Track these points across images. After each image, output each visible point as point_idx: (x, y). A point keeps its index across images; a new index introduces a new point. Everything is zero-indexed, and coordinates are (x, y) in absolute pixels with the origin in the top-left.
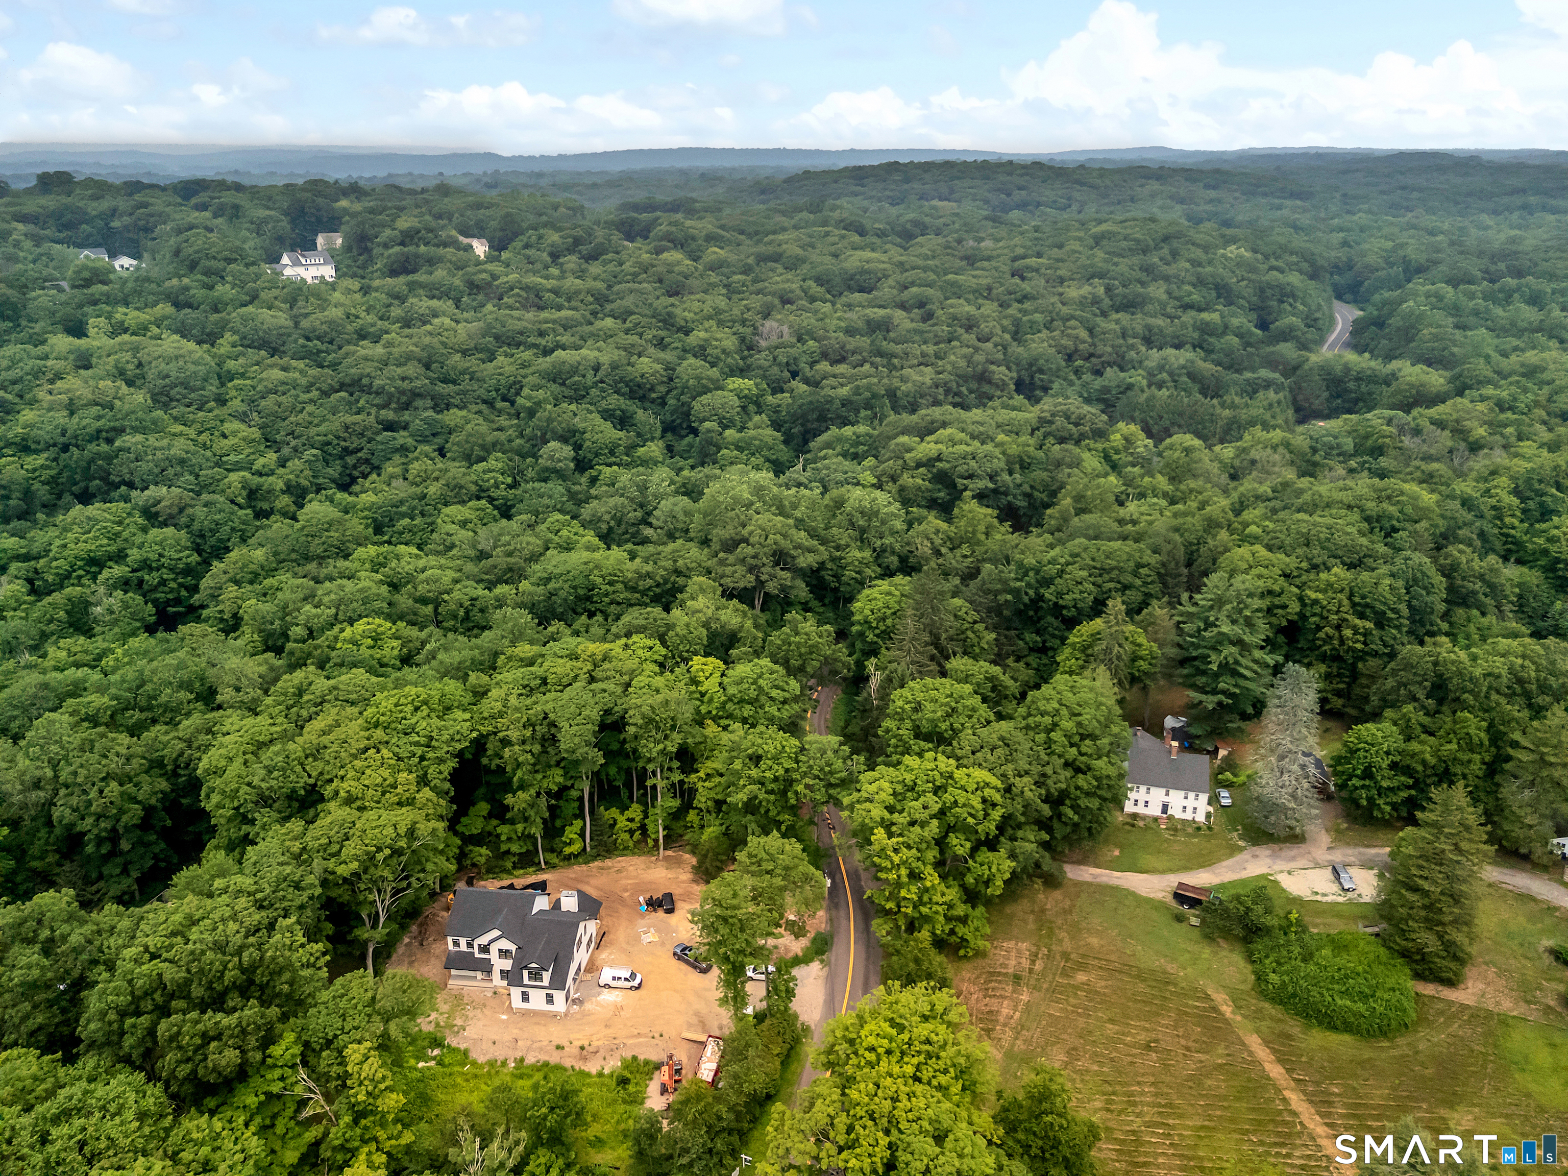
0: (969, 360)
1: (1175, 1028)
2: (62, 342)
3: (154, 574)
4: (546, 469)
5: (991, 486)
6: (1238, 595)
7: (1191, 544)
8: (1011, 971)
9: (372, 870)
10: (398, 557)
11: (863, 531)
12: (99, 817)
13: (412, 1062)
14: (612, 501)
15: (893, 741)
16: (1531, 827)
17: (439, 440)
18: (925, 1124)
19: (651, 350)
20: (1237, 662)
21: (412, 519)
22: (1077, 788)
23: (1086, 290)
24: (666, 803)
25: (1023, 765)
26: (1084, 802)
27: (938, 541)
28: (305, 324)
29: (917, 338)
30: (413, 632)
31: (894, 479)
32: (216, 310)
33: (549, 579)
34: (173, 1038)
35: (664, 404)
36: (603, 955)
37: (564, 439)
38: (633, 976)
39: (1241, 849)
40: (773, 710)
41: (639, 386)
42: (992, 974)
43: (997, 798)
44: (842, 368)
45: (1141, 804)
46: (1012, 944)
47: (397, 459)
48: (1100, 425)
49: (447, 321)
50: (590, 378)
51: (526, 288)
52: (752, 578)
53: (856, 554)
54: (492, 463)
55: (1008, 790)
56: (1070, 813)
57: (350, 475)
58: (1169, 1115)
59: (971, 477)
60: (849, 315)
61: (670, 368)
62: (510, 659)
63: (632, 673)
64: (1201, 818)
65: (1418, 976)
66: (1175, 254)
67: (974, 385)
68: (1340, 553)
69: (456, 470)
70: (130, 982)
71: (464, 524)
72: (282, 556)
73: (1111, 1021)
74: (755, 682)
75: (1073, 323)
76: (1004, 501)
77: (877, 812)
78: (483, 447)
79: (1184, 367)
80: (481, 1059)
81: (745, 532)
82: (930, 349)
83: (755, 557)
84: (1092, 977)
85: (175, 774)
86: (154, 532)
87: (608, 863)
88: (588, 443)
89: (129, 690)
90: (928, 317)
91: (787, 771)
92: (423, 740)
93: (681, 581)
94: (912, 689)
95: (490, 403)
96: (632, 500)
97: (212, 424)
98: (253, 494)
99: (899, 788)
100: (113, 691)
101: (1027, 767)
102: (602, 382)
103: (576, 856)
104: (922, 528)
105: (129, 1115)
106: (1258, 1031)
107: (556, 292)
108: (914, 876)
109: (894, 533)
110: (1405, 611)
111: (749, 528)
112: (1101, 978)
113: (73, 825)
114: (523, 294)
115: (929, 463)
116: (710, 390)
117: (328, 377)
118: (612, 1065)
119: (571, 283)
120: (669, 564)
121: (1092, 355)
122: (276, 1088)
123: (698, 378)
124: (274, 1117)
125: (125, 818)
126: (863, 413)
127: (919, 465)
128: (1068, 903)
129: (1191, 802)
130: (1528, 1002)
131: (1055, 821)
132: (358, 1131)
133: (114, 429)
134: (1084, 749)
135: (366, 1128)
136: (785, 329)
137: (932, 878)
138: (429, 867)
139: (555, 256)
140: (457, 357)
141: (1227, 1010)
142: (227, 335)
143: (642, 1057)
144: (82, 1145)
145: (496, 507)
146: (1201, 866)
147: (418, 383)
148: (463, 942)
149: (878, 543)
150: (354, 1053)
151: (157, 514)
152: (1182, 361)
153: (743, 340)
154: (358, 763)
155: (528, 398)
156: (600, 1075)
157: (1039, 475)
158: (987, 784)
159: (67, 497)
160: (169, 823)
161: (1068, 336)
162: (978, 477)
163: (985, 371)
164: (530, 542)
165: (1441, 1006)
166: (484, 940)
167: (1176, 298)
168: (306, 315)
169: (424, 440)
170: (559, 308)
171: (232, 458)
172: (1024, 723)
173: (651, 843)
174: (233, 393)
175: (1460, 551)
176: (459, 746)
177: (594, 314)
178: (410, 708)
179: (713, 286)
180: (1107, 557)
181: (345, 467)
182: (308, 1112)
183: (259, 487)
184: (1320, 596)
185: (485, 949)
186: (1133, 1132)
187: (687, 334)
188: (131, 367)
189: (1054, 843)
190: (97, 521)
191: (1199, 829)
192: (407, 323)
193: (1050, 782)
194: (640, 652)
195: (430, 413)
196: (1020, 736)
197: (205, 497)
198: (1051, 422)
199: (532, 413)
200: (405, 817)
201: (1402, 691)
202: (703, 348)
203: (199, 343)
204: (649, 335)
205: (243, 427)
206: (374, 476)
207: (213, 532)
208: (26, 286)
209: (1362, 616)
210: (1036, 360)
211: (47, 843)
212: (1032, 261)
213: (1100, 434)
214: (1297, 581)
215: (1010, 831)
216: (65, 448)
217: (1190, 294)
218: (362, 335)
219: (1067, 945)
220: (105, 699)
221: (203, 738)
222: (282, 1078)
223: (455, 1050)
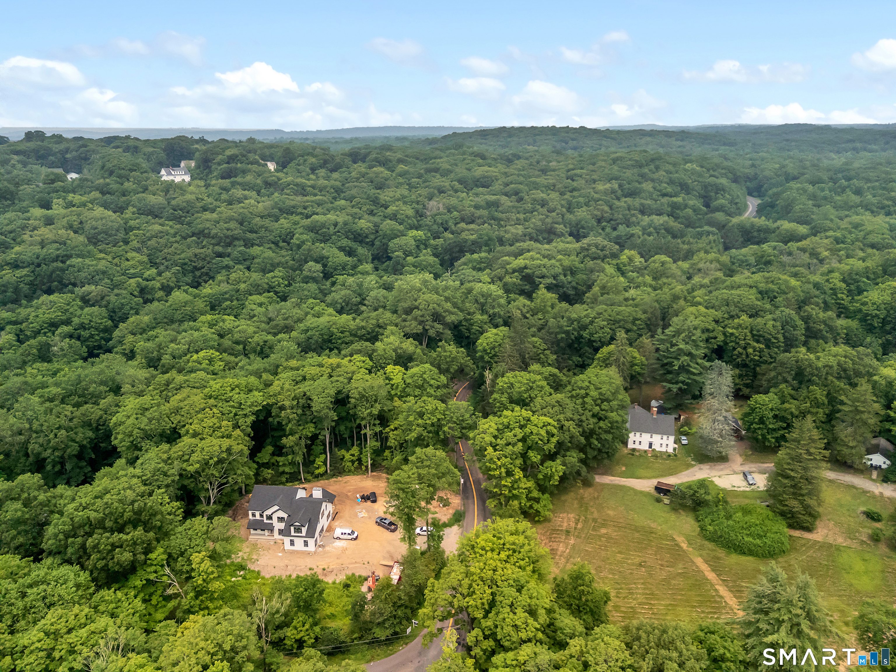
0: (542, 221)
1: (656, 555)
2: (38, 212)
3: (87, 331)
4: (307, 277)
5: (554, 282)
6: (689, 328)
7: (664, 308)
8: (564, 528)
9: (207, 470)
10: (224, 321)
11: (483, 305)
12: (55, 449)
13: (228, 578)
14: (343, 293)
15: (498, 404)
16: (852, 448)
17: (248, 263)
18: (511, 582)
19: (366, 216)
20: (689, 365)
21: (232, 302)
22: (600, 428)
23: (608, 186)
24: (372, 444)
25: (569, 415)
26: (604, 436)
27: (525, 310)
28: (173, 202)
29: (514, 210)
30: (232, 358)
31: (500, 279)
32: (124, 195)
33: (307, 331)
34: (96, 546)
35: (373, 245)
36: (336, 523)
37: (317, 261)
38: (353, 532)
39: (693, 466)
40: (432, 391)
41: (359, 235)
42: (554, 530)
43: (555, 431)
44: (472, 226)
45: (637, 443)
46: (565, 515)
47: (224, 272)
48: (615, 251)
49: (253, 201)
50: (332, 230)
51: (297, 185)
52: (421, 327)
53: (478, 317)
54: (277, 273)
55: (562, 427)
56: (596, 443)
57: (197, 282)
58: (651, 599)
59: (543, 277)
60: (476, 199)
61: (376, 225)
62: (285, 368)
63: (353, 373)
64: (670, 450)
65: (791, 526)
66: (657, 168)
67: (546, 235)
68: (745, 309)
69: (255, 276)
70: (72, 519)
71: (260, 305)
72: (159, 320)
73: (620, 552)
74: (421, 376)
75: (600, 202)
76: (561, 291)
77: (488, 438)
78: (272, 265)
79: (662, 225)
80: (267, 576)
81: (416, 304)
82: (521, 216)
83: (422, 316)
84: (610, 531)
85: (97, 429)
86: (87, 310)
87: (339, 478)
88: (330, 263)
89: (72, 385)
90: (521, 200)
91: (439, 420)
92: (236, 405)
93: (381, 330)
94: (508, 377)
95: (276, 244)
96: (354, 292)
97: (121, 253)
98: (143, 291)
99: (500, 427)
100: (63, 385)
101: (571, 416)
102: (339, 232)
103: (322, 475)
104: (516, 304)
105: (71, 584)
106: (701, 556)
107: (313, 187)
108: (509, 473)
109: (500, 305)
110: (782, 339)
111: (419, 301)
112: (615, 531)
113: (39, 454)
114: (295, 188)
115: (520, 270)
116: (399, 236)
117: (186, 230)
118: (341, 578)
119: (322, 182)
120: (374, 322)
121: (611, 220)
122: (152, 577)
123: (392, 230)
124: (151, 595)
125: (69, 450)
126: (484, 248)
127: (514, 271)
128: (596, 494)
129: (665, 441)
130: (852, 539)
131: (588, 447)
132: (198, 602)
133: (66, 255)
134: (603, 407)
135: (202, 601)
136: (441, 206)
137: (519, 474)
138: (239, 472)
139: (313, 170)
140: (258, 219)
141: (684, 546)
142: (130, 208)
143: (357, 574)
144: (44, 598)
145: (278, 297)
146: (671, 474)
147: (236, 232)
148: (257, 514)
149: (491, 312)
150: (196, 558)
151: (89, 300)
152: (661, 222)
153: (417, 212)
154: (200, 416)
155: (298, 239)
156: (334, 583)
157: (581, 277)
158: (549, 424)
159: (39, 292)
160: (93, 456)
161: (598, 209)
162: (547, 277)
163: (551, 228)
164: (297, 312)
165: (803, 542)
166: (269, 512)
167: (658, 191)
168: (174, 198)
169: (239, 263)
170: (315, 195)
171: (132, 271)
172: (570, 395)
173: (364, 468)
174: (133, 237)
175: (812, 309)
176: (256, 409)
177: (335, 198)
178: (229, 389)
179: (401, 184)
180: (617, 314)
181: (194, 277)
182: (170, 591)
183: (146, 287)
184: (734, 331)
185: (270, 518)
186: (632, 608)
187: (386, 208)
188: (76, 223)
189: (588, 461)
190: (55, 303)
191: (669, 456)
192: (230, 203)
193: (584, 424)
194: (358, 363)
195: (242, 248)
196: (568, 401)
197: (116, 291)
198: (588, 250)
199: (299, 247)
200: (226, 443)
201: (780, 377)
202: (395, 215)
203: (115, 212)
204: (365, 208)
205: (138, 255)
206: (211, 281)
207: (121, 309)
208: (18, 183)
209: (758, 342)
210: (580, 221)
211: (24, 466)
212: (578, 172)
213: (614, 256)
214: (722, 324)
215: (563, 452)
216: (39, 265)
217: (666, 188)
218: (205, 209)
219: (596, 515)
220: (59, 389)
221: (114, 409)
222: (156, 572)
223: (253, 571)
